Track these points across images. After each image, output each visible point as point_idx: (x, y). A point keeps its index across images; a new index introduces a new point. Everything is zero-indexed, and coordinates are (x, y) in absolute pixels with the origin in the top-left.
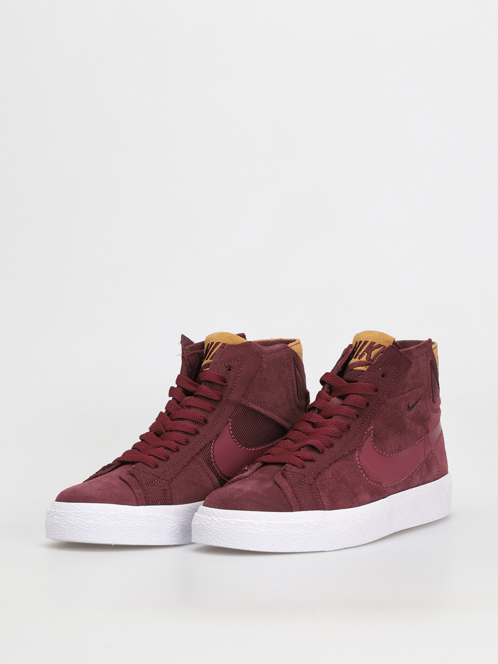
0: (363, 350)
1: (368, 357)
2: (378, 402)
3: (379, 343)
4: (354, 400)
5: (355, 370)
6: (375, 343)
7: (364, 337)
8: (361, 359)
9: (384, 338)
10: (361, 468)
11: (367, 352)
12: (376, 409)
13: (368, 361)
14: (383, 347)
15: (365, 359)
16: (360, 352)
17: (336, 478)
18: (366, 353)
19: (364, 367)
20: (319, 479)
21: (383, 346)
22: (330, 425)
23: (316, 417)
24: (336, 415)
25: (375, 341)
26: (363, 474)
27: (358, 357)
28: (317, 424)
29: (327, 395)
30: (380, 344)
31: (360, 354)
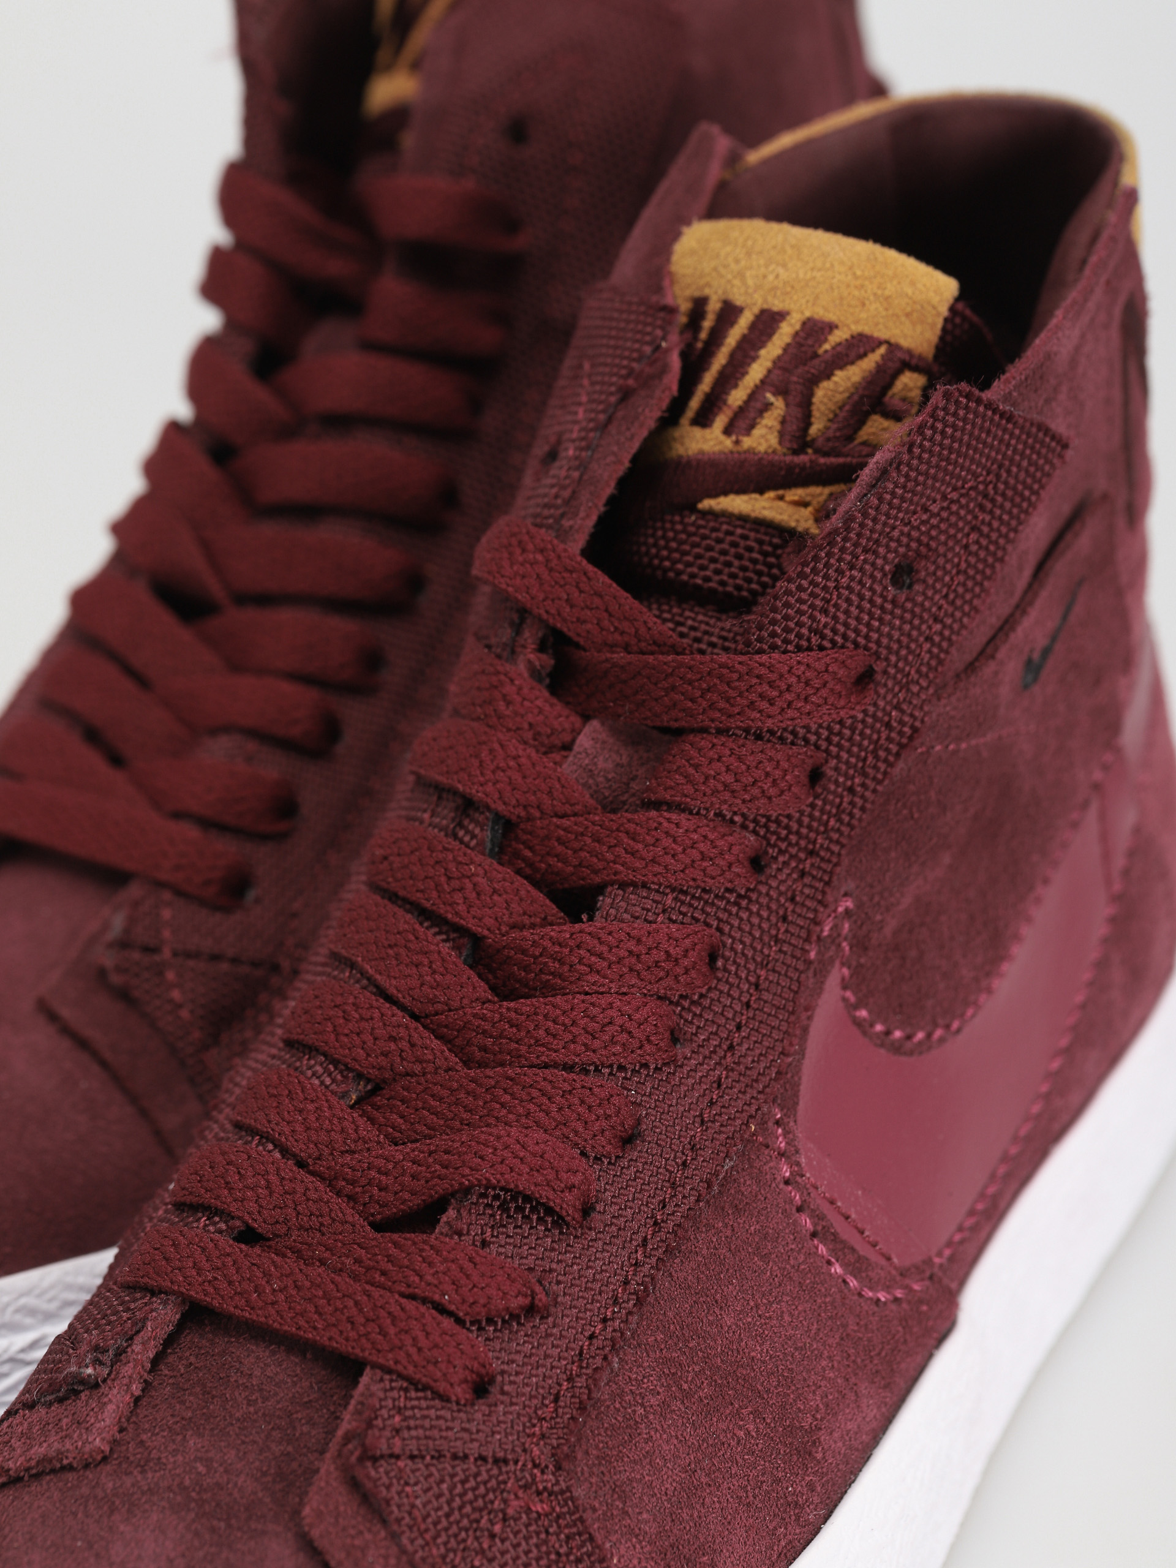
0: (756, 372)
1: (792, 427)
2: (879, 739)
3: (856, 329)
4: (729, 778)
5: (710, 513)
6: (831, 327)
7: (750, 282)
8: (747, 442)
9: (890, 289)
10: (815, 1225)
11: (782, 391)
12: (863, 785)
13: (795, 452)
14: (882, 350)
15: (773, 440)
16: (736, 386)
17: (687, 1395)
18: (774, 394)
19: (771, 494)
20: (587, 1453)
21: (880, 343)
22: (598, 972)
23: (495, 891)
24: (623, 886)
25: (831, 317)
26: (829, 1263)
27: (720, 421)
28: (509, 957)
29: (541, 696)
30: (867, 330)
31: (737, 397)
